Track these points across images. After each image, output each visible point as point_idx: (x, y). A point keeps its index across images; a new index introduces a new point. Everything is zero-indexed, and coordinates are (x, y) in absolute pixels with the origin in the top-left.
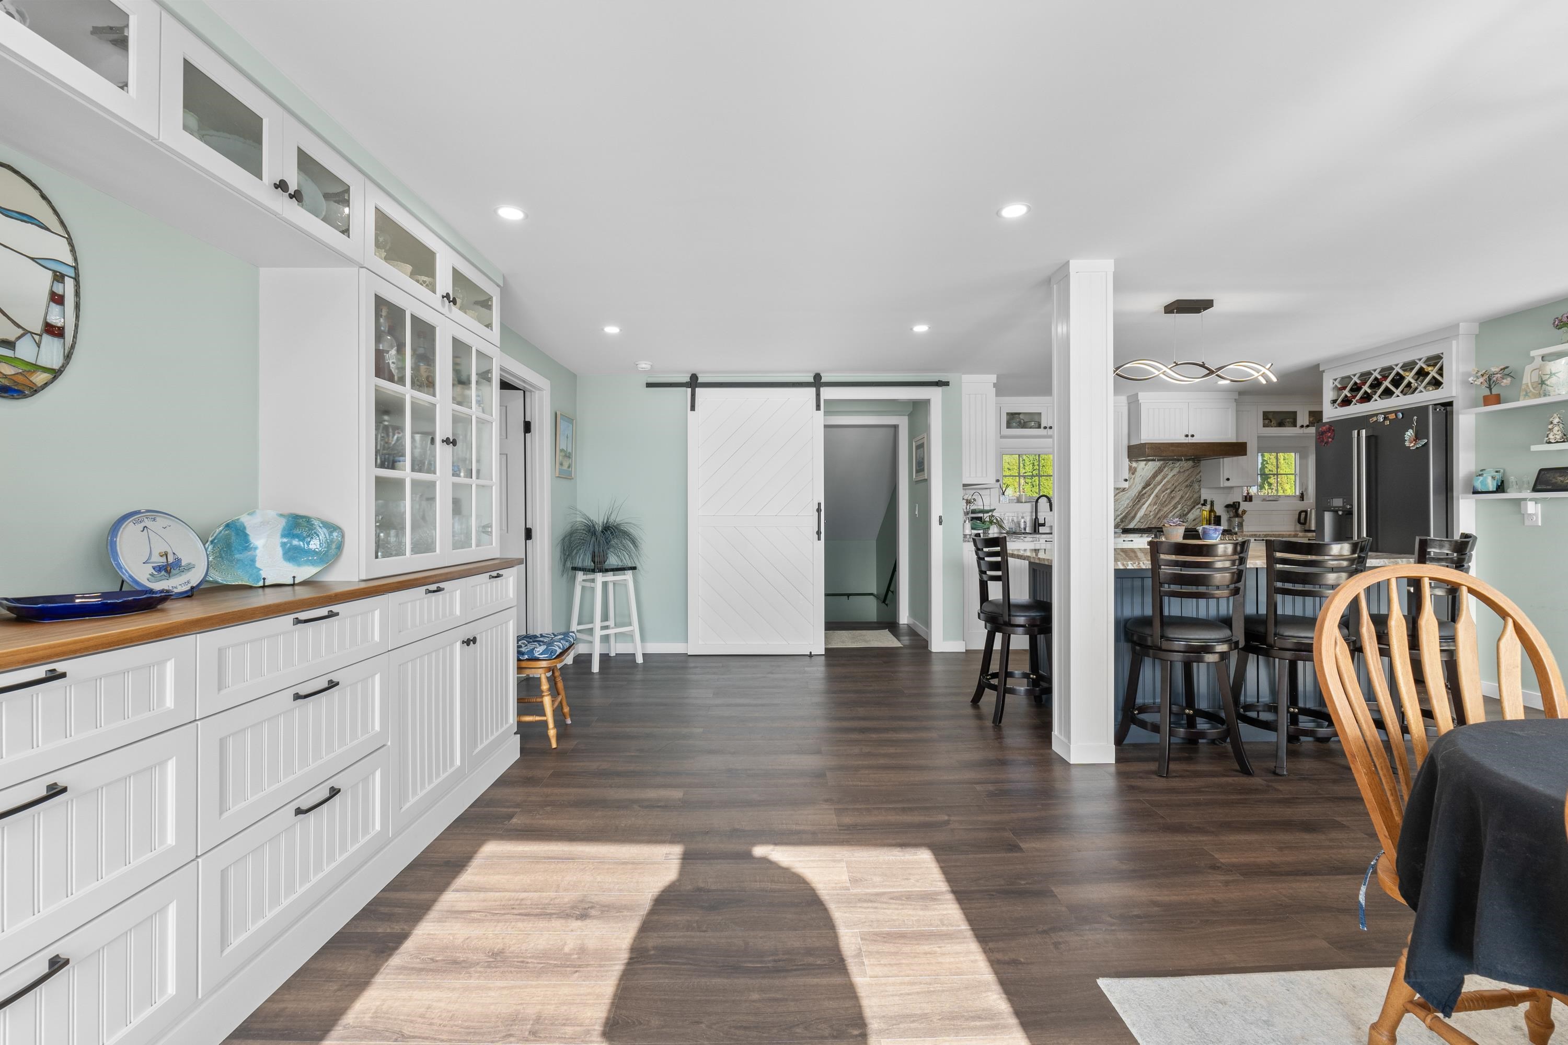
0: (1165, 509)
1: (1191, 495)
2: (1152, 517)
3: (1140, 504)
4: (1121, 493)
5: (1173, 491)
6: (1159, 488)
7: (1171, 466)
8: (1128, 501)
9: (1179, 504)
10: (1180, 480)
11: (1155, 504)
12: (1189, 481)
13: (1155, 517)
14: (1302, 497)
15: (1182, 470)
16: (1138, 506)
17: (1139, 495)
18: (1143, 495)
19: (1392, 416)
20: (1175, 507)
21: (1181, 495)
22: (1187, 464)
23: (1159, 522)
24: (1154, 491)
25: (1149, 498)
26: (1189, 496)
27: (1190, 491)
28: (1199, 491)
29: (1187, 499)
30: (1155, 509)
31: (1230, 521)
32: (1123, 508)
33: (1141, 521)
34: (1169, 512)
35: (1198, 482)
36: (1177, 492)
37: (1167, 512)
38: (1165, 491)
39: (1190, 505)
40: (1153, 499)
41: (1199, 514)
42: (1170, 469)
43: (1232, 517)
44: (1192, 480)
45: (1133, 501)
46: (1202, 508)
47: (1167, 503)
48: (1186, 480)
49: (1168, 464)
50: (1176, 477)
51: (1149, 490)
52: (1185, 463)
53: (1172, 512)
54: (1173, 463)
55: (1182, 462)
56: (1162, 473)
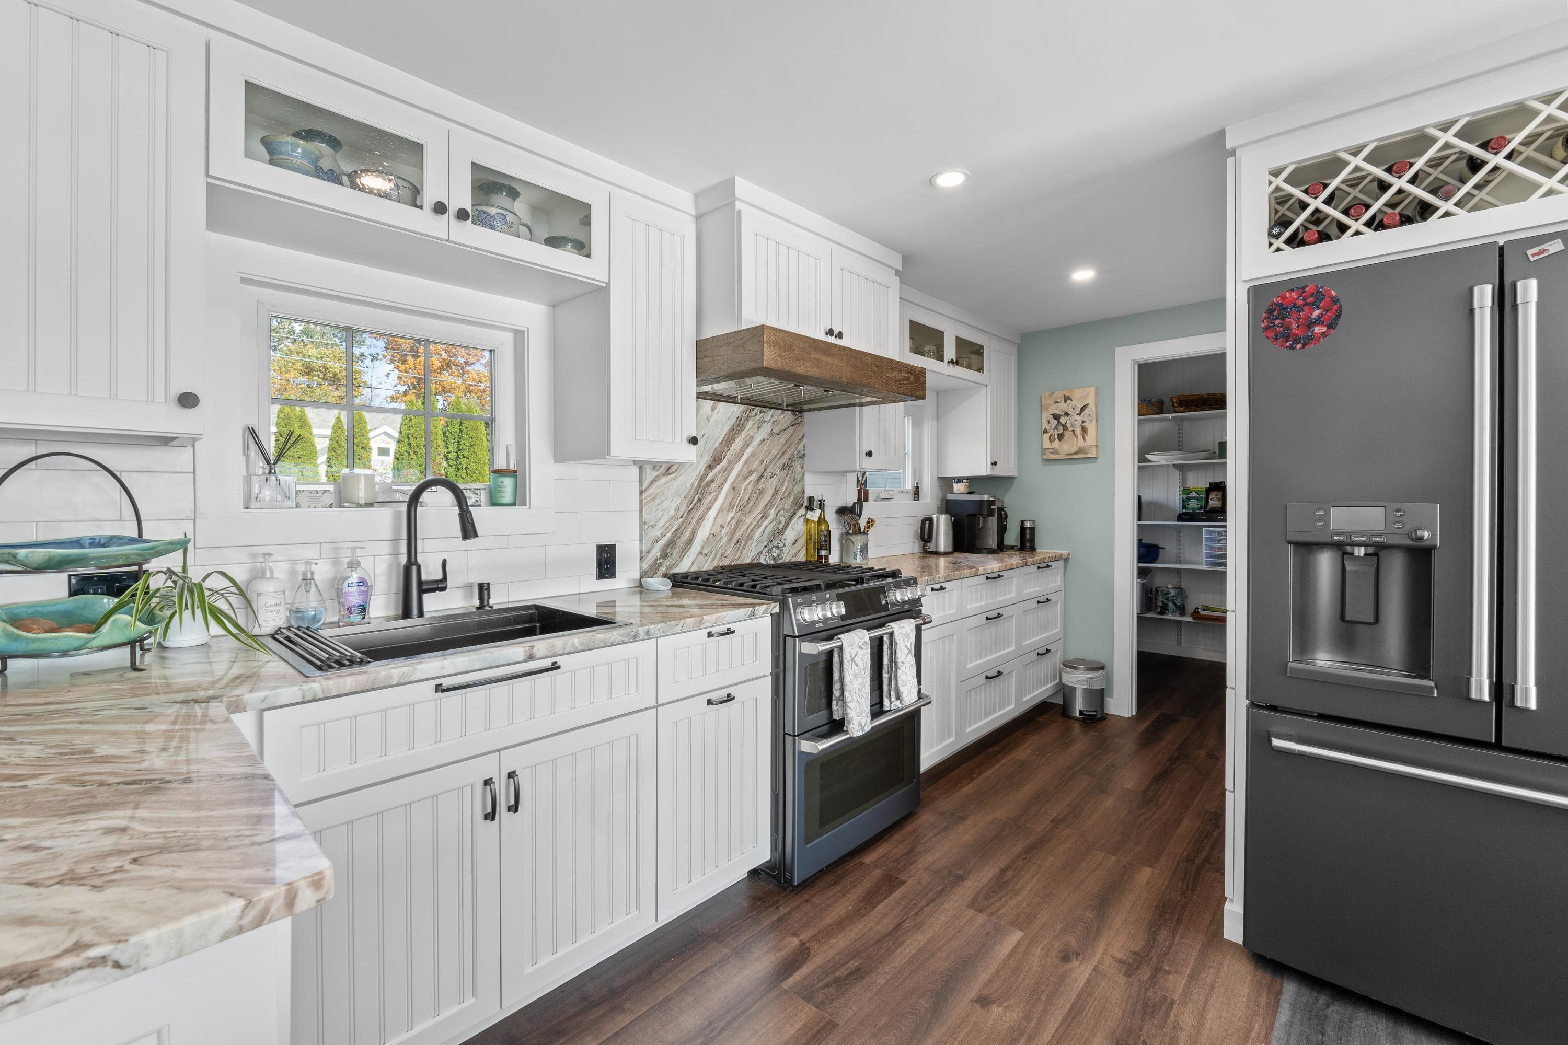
0: (748, 520)
1: (791, 487)
2: (725, 540)
3: (703, 508)
4: (663, 480)
5: (761, 477)
6: (738, 467)
7: (758, 417)
8: (677, 501)
9: (772, 506)
10: (774, 452)
11: (731, 506)
12: (787, 456)
13: (730, 540)
14: (917, 493)
15: (776, 430)
16: (700, 512)
17: (699, 485)
18: (708, 485)
20: (764, 516)
21: (774, 485)
22: (784, 417)
23: (738, 550)
24: (729, 476)
25: (719, 493)
26: (787, 488)
27: (788, 478)
28: (802, 479)
29: (783, 495)
30: (730, 521)
31: (844, 542)
32: (666, 518)
33: (705, 551)
34: (755, 526)
35: (800, 458)
36: (768, 478)
37: (751, 528)
38: (748, 474)
39: (788, 511)
40: (727, 495)
41: (802, 529)
42: (756, 426)
43: (847, 533)
44: (791, 452)
45: (688, 500)
46: (808, 517)
47: (751, 504)
48: (782, 452)
49: (753, 413)
50: (765, 444)
51: (719, 472)
52: (781, 414)
53: (760, 526)
54: (761, 412)
55: (776, 410)
56: (743, 433)
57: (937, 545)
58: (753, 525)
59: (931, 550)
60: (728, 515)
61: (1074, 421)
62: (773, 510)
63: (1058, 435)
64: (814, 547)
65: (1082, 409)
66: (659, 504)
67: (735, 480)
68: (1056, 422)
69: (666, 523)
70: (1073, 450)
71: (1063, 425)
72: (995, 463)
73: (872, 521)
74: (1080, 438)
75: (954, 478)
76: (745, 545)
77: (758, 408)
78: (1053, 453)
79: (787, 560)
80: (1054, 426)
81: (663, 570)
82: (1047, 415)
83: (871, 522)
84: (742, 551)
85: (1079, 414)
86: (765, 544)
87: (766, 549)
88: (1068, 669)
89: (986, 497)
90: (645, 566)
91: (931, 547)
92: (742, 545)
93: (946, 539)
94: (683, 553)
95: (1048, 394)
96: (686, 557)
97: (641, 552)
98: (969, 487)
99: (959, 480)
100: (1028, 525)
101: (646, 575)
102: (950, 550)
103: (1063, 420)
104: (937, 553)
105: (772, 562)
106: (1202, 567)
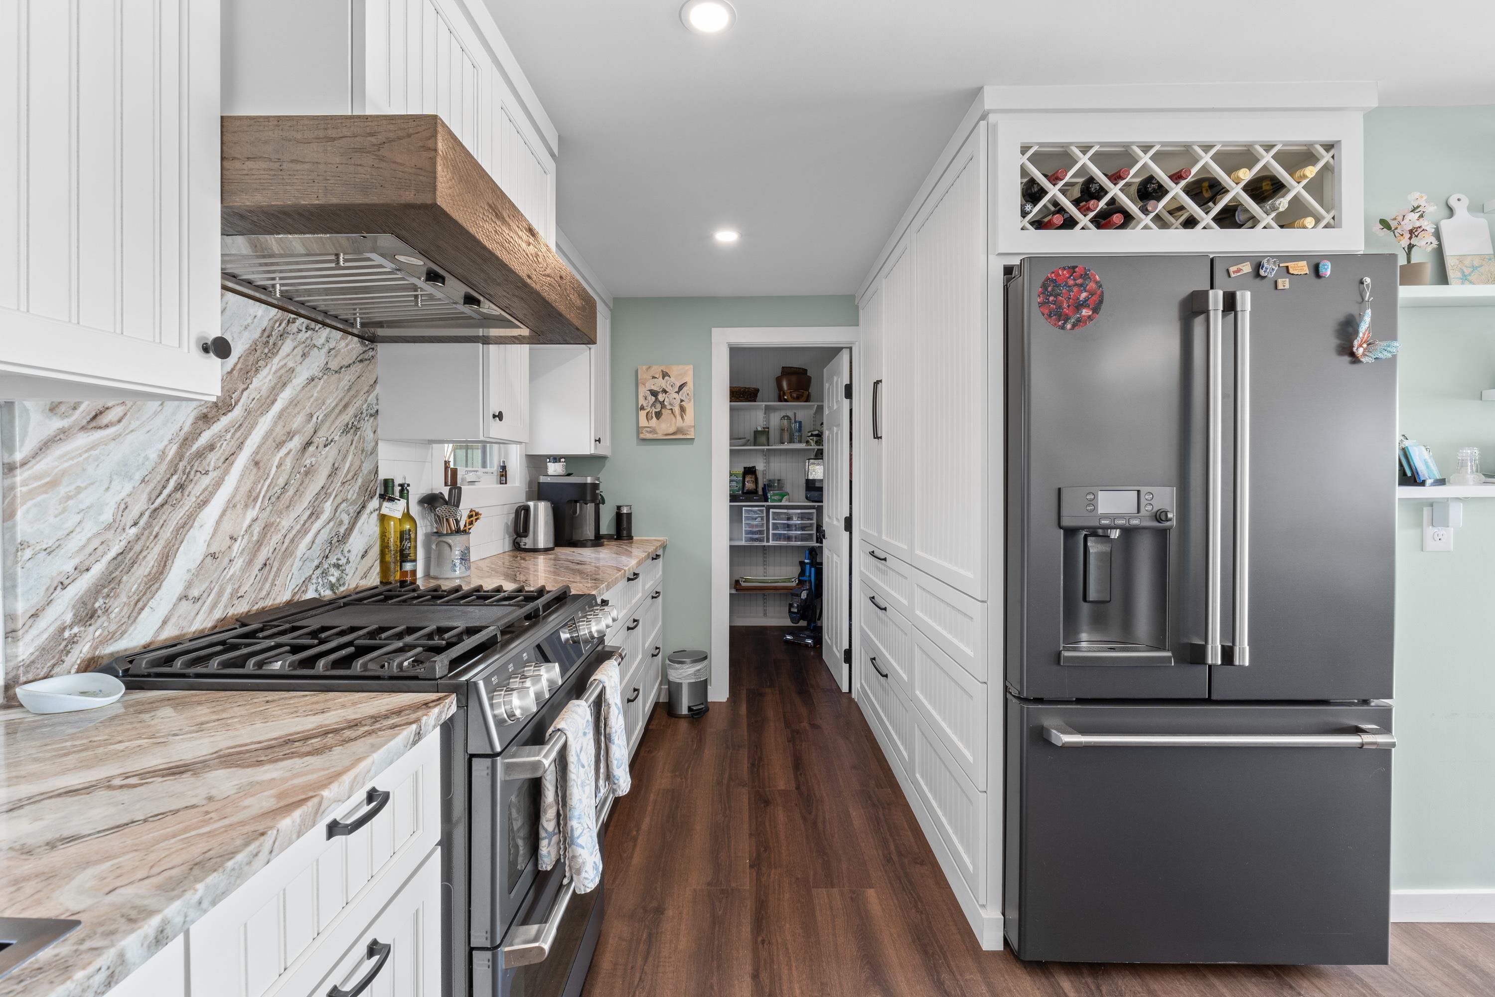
0: (286, 523)
1: (357, 463)
2: (239, 564)
3: (189, 502)
4: (83, 440)
5: (309, 444)
6: (265, 423)
7: (303, 336)
8: (122, 488)
9: (327, 495)
10: (331, 402)
11: (251, 498)
12: (351, 411)
13: (250, 562)
14: (504, 474)
15: (334, 365)
16: (180, 512)
17: (180, 456)
18: (200, 455)
19: (1301, 268)
20: (314, 514)
21: (331, 460)
22: (347, 345)
23: (266, 579)
24: (246, 438)
25: (226, 472)
26: (351, 465)
27: (353, 447)
28: (374, 451)
29: (346, 476)
30: (250, 526)
31: (434, 547)
32: (90, 528)
33: (195, 592)
34: (299, 532)
35: (371, 415)
36: (321, 446)
37: (291, 536)
38: (284, 438)
39: (354, 502)
40: (242, 476)
41: (375, 532)
42: (299, 351)
43: (438, 534)
44: (357, 405)
45: (152, 486)
46: (384, 511)
47: (291, 492)
48: (343, 403)
49: (294, 328)
50: (315, 386)
51: (227, 431)
52: (342, 338)
53: (306, 532)
54: (307, 328)
55: (334, 331)
56: (276, 360)
57: (535, 539)
58: (294, 532)
59: (527, 547)
60: (245, 514)
61: (672, 399)
62: (329, 503)
63: (656, 413)
64: (395, 558)
65: (681, 387)
66: (69, 498)
67: (259, 447)
68: (653, 398)
69: (89, 540)
70: (672, 430)
71: (661, 403)
72: (599, 441)
73: (477, 514)
74: (679, 417)
75: (549, 457)
76: (279, 570)
77: (302, 320)
78: (650, 432)
79: (353, 586)
80: (651, 402)
81: (83, 651)
82: (643, 391)
83: (474, 516)
84: (274, 580)
85: (678, 392)
86: (316, 563)
87: (319, 571)
88: (677, 665)
89: (589, 480)
90: (25, 650)
91: (527, 542)
92: (274, 569)
93: (546, 534)
94: (140, 604)
95: (644, 367)
96: (147, 609)
97: (10, 617)
98: (567, 467)
99: (556, 459)
100: (625, 510)
101: (26, 672)
102: (551, 545)
103: (661, 397)
104: (535, 550)
105: (327, 594)
106: (743, 543)
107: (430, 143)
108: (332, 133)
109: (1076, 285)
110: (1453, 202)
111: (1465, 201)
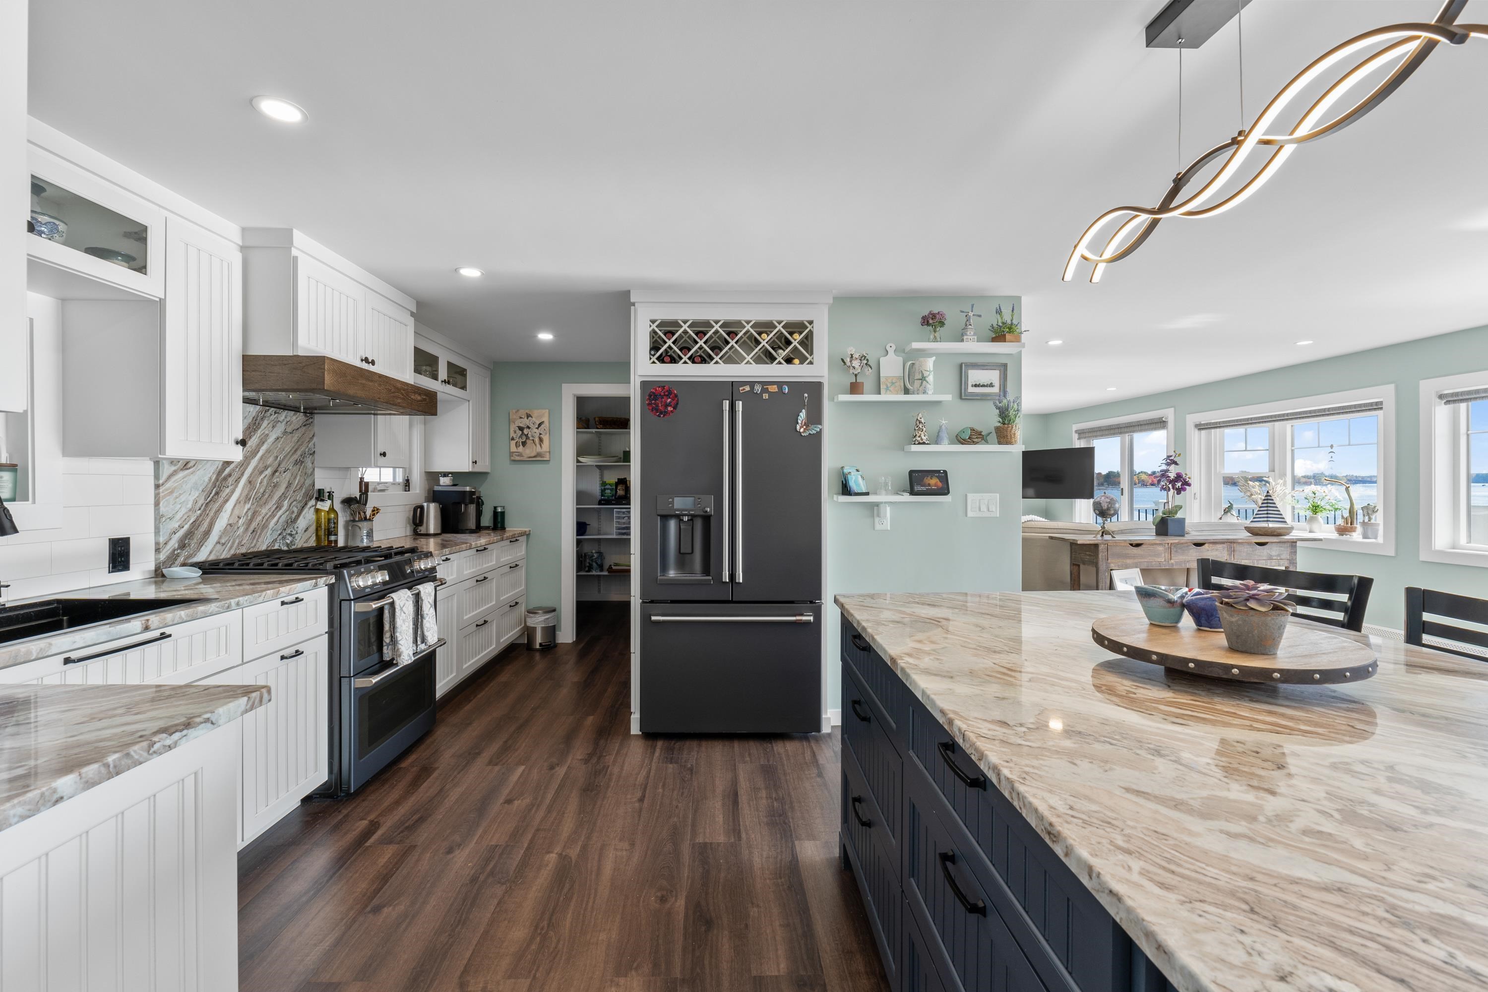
0: (264, 511)
1: (302, 480)
2: (241, 530)
3: (221, 500)
4: (181, 474)
5: (276, 471)
6: (254, 463)
7: (273, 417)
8: (195, 494)
9: (286, 498)
10: (287, 449)
11: (247, 499)
12: (299, 453)
13: (247, 529)
14: (407, 484)
15: (289, 430)
16: (217, 505)
17: (217, 479)
18: (225, 479)
19: (774, 389)
20: (279, 507)
21: (287, 479)
22: (297, 418)
23: (254, 538)
24: (245, 470)
25: (236, 486)
26: (299, 481)
27: (300, 472)
28: (313, 473)
29: (296, 488)
30: (247, 512)
31: (350, 528)
32: (184, 511)
33: (223, 541)
34: (270, 516)
35: (311, 454)
36: (282, 472)
37: (266, 517)
38: (263, 469)
39: (300, 501)
40: (243, 488)
41: (312, 518)
42: (271, 425)
43: (354, 521)
44: (302, 449)
45: (206, 493)
46: (318, 506)
47: (266, 496)
48: (294, 449)
49: (268, 414)
50: (279, 442)
51: (237, 467)
52: (294, 415)
53: (274, 516)
54: (275, 413)
55: (289, 412)
56: (259, 431)
57: (427, 528)
58: (268, 516)
59: (422, 532)
60: (244, 506)
61: (534, 432)
62: (286, 502)
63: (522, 442)
64: (325, 533)
65: (540, 425)
66: (177, 498)
67: (251, 474)
68: (521, 432)
69: (184, 515)
70: (533, 454)
71: (525, 435)
72: (476, 462)
73: (378, 509)
74: (538, 446)
75: (440, 473)
76: (260, 534)
77: (272, 409)
78: (518, 456)
79: (299, 546)
80: (519, 435)
81: (181, 559)
82: (513, 427)
83: (376, 511)
84: (258, 539)
85: (538, 428)
86: (279, 532)
87: (281, 537)
88: (531, 615)
89: (468, 489)
90: (162, 557)
91: (422, 529)
92: (258, 534)
93: (435, 524)
94: (201, 544)
95: (514, 411)
96: (204, 546)
97: (157, 544)
98: (453, 480)
99: (445, 475)
100: (499, 510)
101: (163, 565)
102: (439, 532)
103: (526, 432)
104: (428, 535)
105: (285, 548)
106: (614, 537)
107: (322, 367)
108: (286, 362)
109: (665, 395)
110: (888, 348)
111: (894, 347)
